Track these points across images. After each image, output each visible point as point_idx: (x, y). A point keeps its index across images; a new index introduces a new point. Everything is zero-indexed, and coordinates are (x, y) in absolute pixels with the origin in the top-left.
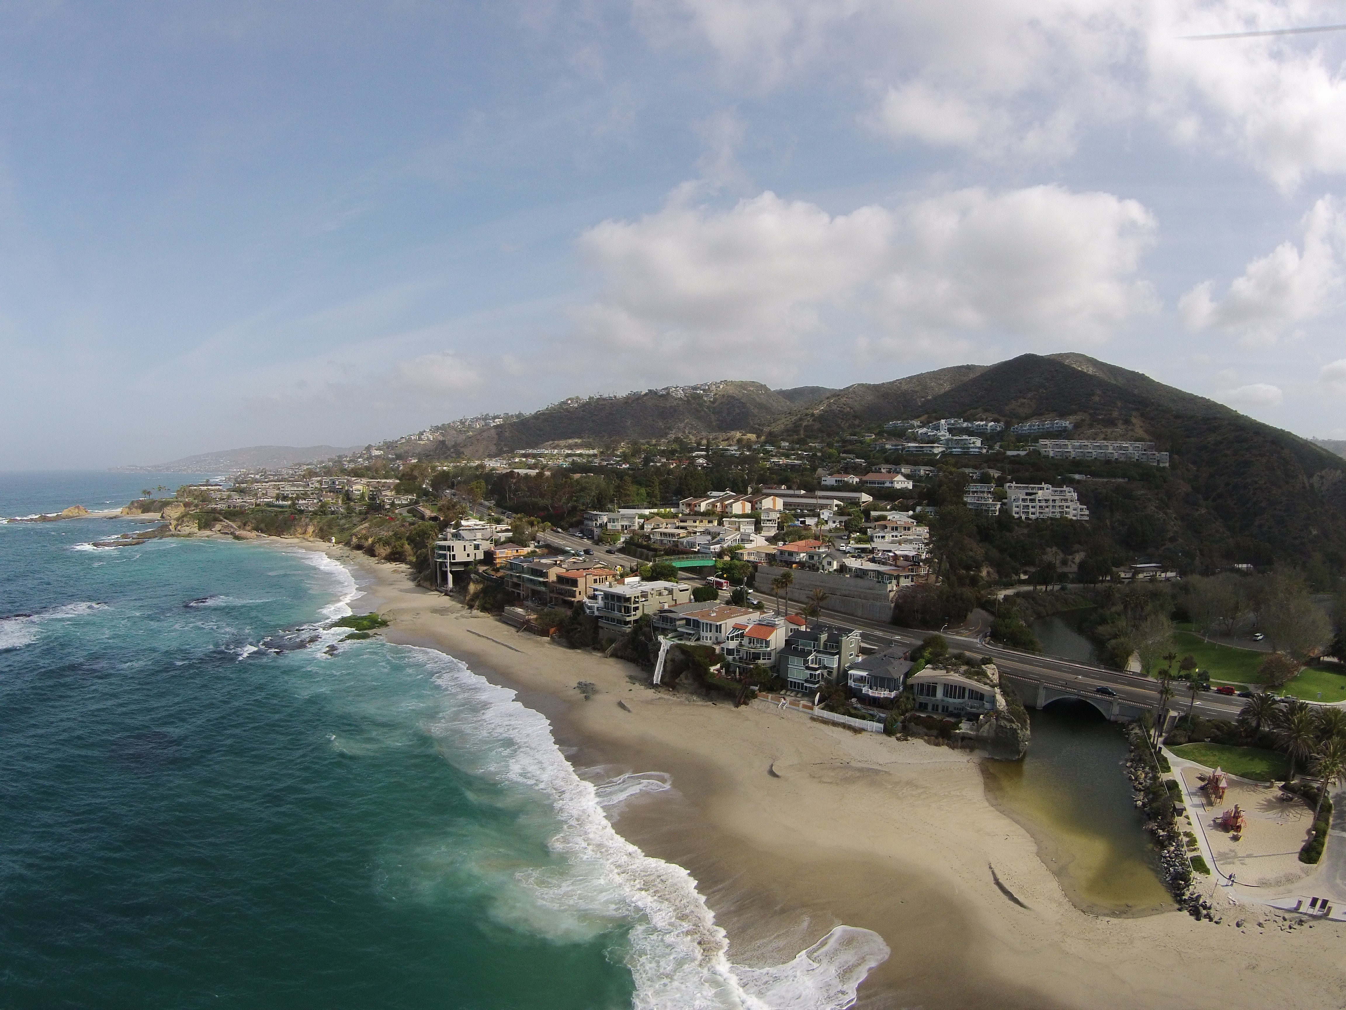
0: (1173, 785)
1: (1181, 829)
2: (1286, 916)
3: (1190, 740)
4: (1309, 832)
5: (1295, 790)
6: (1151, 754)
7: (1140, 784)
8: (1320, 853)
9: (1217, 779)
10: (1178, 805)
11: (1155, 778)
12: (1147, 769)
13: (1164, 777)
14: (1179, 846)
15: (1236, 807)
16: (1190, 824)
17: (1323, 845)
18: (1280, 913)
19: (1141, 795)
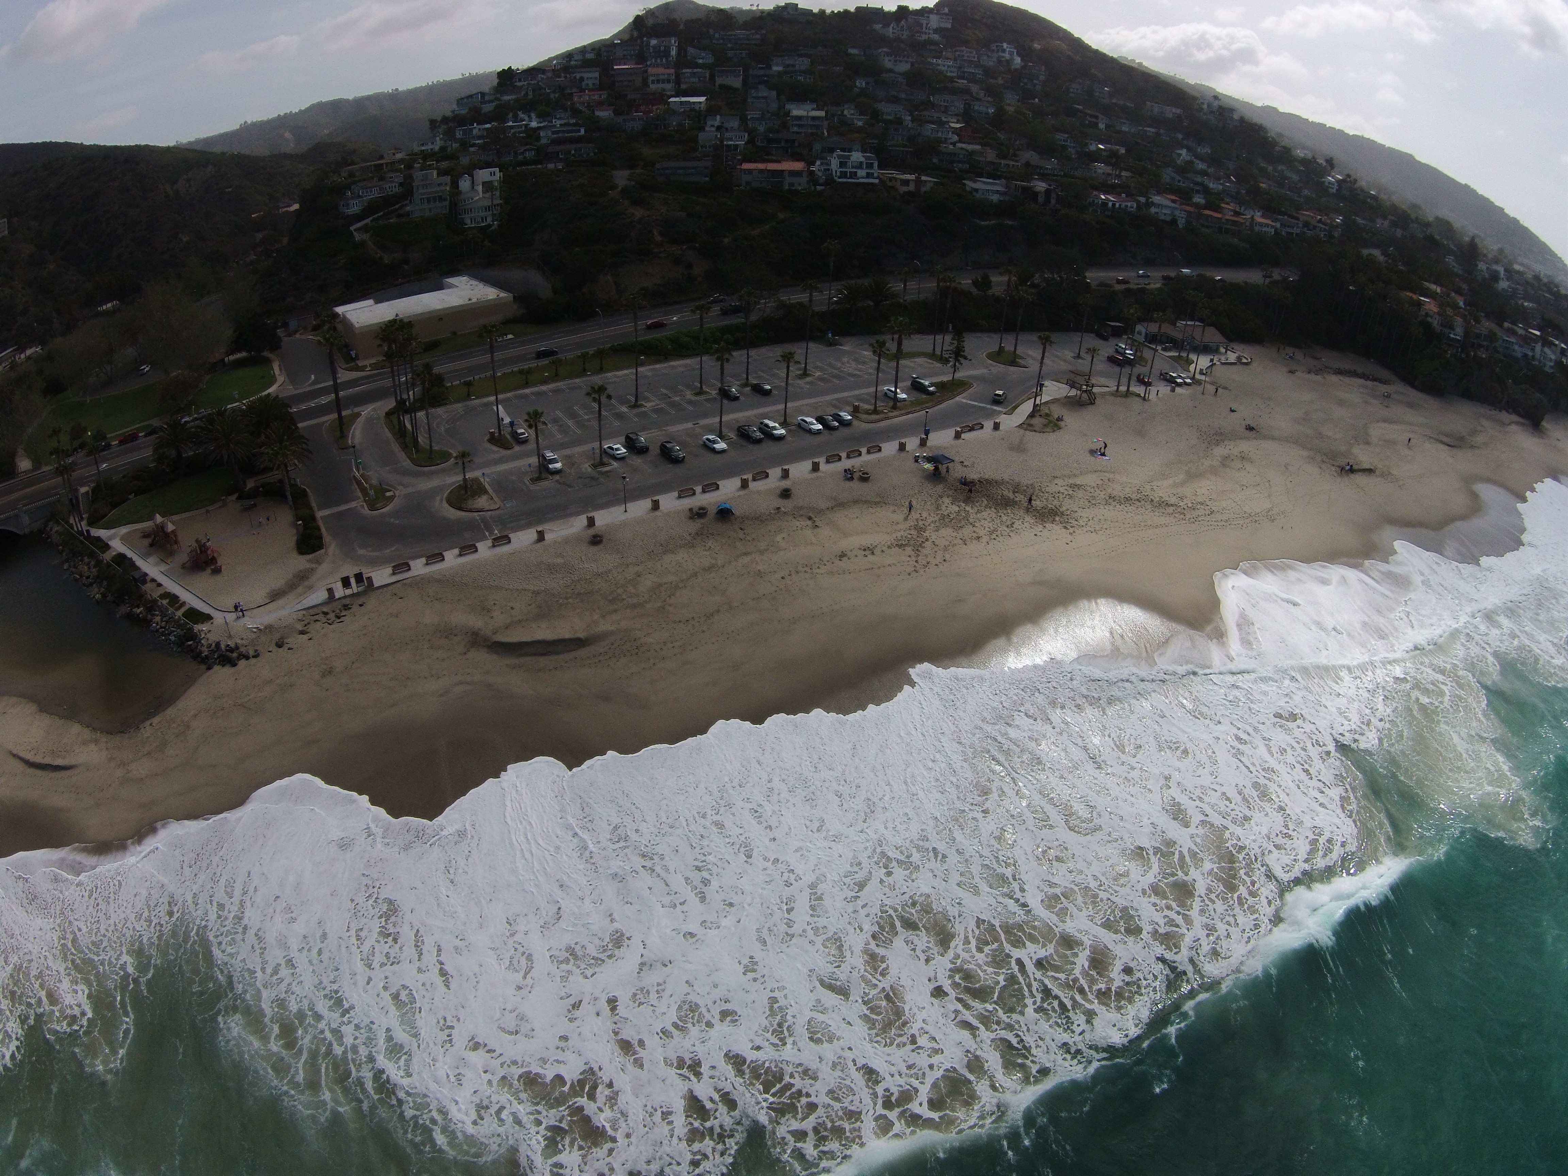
0: (121, 558)
1: (156, 595)
2: (325, 610)
3: (114, 506)
4: (295, 525)
5: (254, 494)
6: (82, 543)
7: (88, 578)
8: (320, 538)
9: (162, 527)
10: (137, 575)
11: (99, 563)
12: (86, 559)
13: (107, 556)
14: (163, 613)
15: (197, 541)
16: (160, 585)
17: (319, 529)
18: (316, 611)
19: (95, 588)
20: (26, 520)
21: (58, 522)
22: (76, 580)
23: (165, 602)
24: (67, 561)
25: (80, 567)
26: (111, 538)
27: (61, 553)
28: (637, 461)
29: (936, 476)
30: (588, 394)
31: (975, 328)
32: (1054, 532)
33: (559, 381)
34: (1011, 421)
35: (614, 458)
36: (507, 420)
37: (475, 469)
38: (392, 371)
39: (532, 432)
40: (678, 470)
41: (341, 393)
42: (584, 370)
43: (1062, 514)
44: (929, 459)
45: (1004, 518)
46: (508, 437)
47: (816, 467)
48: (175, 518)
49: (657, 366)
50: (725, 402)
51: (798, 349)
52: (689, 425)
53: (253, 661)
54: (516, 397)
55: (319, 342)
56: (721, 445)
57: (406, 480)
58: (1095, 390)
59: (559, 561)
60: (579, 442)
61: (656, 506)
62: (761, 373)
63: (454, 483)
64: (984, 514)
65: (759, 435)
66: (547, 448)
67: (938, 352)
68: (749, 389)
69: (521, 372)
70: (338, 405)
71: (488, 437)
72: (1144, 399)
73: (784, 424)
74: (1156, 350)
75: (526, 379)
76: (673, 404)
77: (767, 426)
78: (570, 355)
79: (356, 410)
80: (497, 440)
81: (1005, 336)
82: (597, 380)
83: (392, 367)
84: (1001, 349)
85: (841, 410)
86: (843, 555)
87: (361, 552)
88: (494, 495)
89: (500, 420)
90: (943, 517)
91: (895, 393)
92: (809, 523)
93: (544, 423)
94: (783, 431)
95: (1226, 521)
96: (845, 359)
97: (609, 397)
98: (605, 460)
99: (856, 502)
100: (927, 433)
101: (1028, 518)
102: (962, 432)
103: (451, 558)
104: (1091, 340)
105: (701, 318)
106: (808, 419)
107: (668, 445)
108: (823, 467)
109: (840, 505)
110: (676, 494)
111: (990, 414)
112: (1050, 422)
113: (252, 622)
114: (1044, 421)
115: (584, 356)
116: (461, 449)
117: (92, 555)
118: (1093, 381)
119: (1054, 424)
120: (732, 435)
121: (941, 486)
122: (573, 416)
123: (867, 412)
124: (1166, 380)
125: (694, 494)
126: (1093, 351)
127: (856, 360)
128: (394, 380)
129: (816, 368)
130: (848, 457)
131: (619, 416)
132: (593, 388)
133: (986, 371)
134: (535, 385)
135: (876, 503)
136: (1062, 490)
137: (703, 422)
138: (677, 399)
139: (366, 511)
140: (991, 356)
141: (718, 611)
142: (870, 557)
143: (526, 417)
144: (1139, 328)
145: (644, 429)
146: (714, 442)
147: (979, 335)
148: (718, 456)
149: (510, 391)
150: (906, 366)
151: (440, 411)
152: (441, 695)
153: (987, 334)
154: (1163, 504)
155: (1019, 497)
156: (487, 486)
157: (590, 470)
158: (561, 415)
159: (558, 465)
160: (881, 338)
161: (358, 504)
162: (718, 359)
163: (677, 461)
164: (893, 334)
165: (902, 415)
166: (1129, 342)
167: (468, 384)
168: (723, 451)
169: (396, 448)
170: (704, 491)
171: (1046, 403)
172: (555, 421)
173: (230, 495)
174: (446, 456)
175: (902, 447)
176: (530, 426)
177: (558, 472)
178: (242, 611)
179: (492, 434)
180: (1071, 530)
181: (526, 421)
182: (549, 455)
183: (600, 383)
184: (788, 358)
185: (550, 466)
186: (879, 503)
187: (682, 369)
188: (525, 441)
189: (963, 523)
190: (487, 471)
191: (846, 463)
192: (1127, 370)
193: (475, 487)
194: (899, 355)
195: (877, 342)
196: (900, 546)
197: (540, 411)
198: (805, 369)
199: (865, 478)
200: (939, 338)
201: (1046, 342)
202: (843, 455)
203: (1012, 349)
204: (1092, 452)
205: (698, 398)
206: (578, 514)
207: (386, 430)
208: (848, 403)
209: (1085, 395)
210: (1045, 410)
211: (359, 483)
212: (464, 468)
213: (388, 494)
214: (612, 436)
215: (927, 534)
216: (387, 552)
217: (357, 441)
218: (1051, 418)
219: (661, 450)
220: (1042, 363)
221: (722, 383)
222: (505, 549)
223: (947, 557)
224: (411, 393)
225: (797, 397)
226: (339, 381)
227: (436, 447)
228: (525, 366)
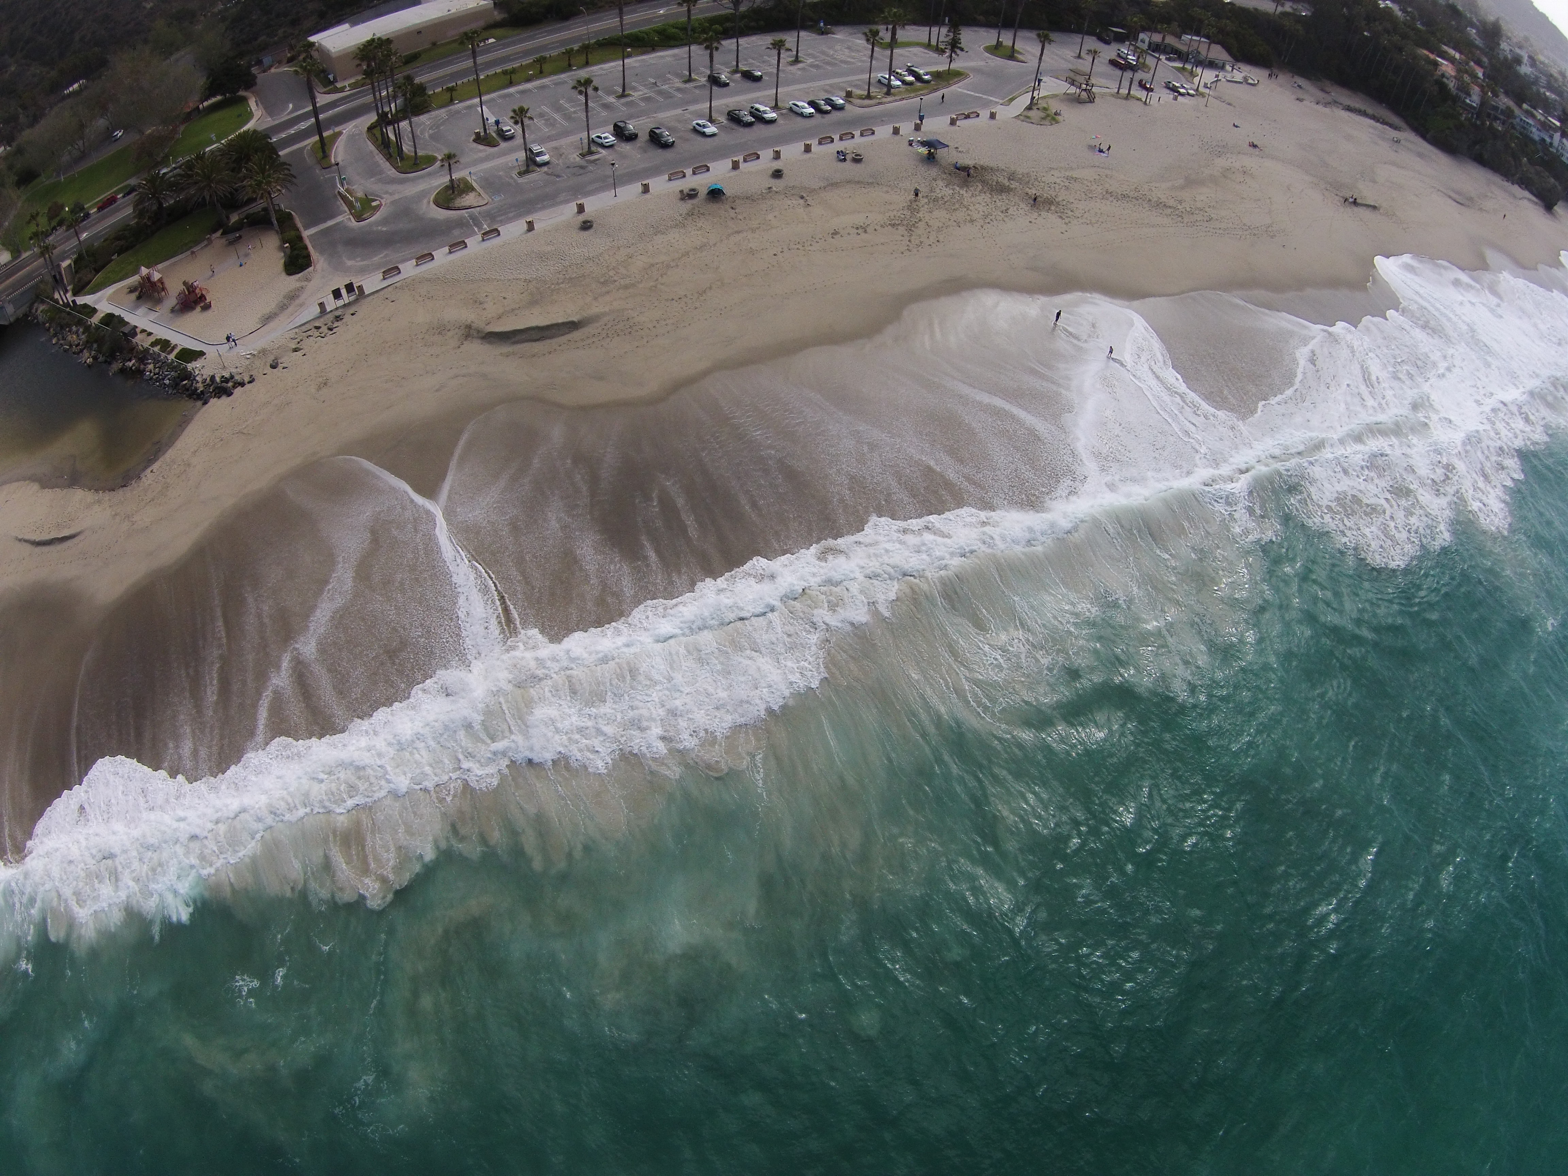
0: (110, 319)
1: (146, 345)
2: (317, 325)
3: (97, 271)
4: (281, 248)
5: (239, 227)
6: (69, 313)
7: (77, 345)
8: (308, 256)
9: (148, 278)
10: (126, 330)
11: (87, 328)
12: (74, 328)
13: (95, 320)
14: (156, 359)
15: (185, 283)
16: (150, 334)
17: (306, 248)
18: (308, 327)
19: (86, 354)
20: (10, 309)
21: (43, 302)
22: (66, 351)
23: (157, 349)
24: (55, 335)
25: (69, 338)
26: (98, 301)
27: (48, 330)
28: (626, 147)
29: (930, 158)
30: (574, 88)
31: (973, 23)
32: (1049, 220)
33: (545, 77)
34: (1008, 112)
35: (603, 146)
36: (492, 120)
37: (462, 169)
38: (373, 88)
39: (518, 128)
40: (668, 154)
41: (321, 116)
42: (570, 65)
43: (1058, 203)
44: (924, 144)
45: (999, 204)
46: (494, 135)
47: (808, 149)
48: (160, 266)
49: (644, 57)
50: (715, 88)
51: (789, 38)
52: (679, 111)
53: (248, 386)
54: (500, 97)
55: (296, 71)
56: (711, 129)
57: (391, 188)
58: (1094, 90)
59: (549, 248)
60: (566, 133)
61: (646, 189)
62: (751, 61)
63: (440, 186)
64: (978, 198)
65: (750, 119)
66: (534, 142)
67: (934, 42)
68: (739, 75)
69: (505, 73)
70: (319, 128)
71: (474, 137)
72: (1145, 103)
73: (776, 108)
74: (1159, 59)
75: (510, 78)
76: (660, 93)
77: (757, 110)
78: (554, 53)
79: (337, 130)
80: (482, 139)
81: (1002, 32)
82: (583, 74)
83: (372, 84)
84: (999, 45)
85: (833, 95)
86: (835, 233)
87: (350, 263)
88: (482, 192)
89: (484, 121)
90: (936, 200)
91: (889, 80)
92: (802, 201)
93: (531, 118)
94: (774, 115)
95: (1225, 230)
96: (838, 47)
97: (596, 89)
98: (594, 148)
99: (849, 182)
100: (921, 118)
101: (1022, 205)
102: (957, 119)
103: (441, 255)
104: (1091, 43)
105: (689, 11)
106: (800, 104)
107: (657, 131)
108: (815, 148)
109: (834, 185)
110: (666, 177)
111: (986, 104)
112: (1048, 116)
113: (243, 350)
114: (1042, 115)
115: (569, 53)
116: (446, 151)
117: (80, 322)
118: (1093, 81)
119: (1052, 118)
120: (723, 119)
121: (935, 169)
122: (558, 109)
123: (861, 97)
124: (1169, 88)
125: (684, 176)
126: (1094, 53)
127: (849, 48)
128: (374, 95)
129: (808, 55)
130: (841, 139)
131: (606, 106)
132: (579, 82)
133: (982, 63)
134: (519, 84)
135: (868, 184)
136: (1058, 181)
137: (692, 108)
138: (663, 87)
139: (353, 223)
140: (989, 49)
141: (710, 288)
142: (863, 236)
143: (512, 114)
144: (1142, 36)
145: (631, 117)
146: (704, 126)
147: (976, 29)
148: (709, 139)
149: (494, 91)
150: (902, 55)
151: (423, 118)
152: (437, 391)
153: (984, 29)
154: (1159, 205)
155: (1014, 184)
156: (475, 185)
157: (578, 159)
158: (545, 109)
159: (546, 158)
160: (874, 27)
161: (345, 218)
162: (707, 48)
163: (666, 146)
164: (887, 23)
165: (896, 101)
166: (1132, 48)
167: (451, 90)
168: (714, 135)
169: (380, 159)
170: (694, 173)
171: (1044, 98)
172: (541, 115)
173: (215, 231)
174: (431, 160)
175: (896, 131)
176: (516, 123)
177: (546, 164)
178: (234, 340)
179: (478, 134)
180: (1067, 220)
181: (512, 118)
182: (536, 148)
183: (587, 76)
184: (778, 46)
185: (538, 159)
186: (872, 183)
187: (668, 59)
188: (512, 138)
189: (957, 206)
190: (473, 170)
191: (838, 145)
192: (1128, 74)
193: (462, 186)
194: (893, 44)
195: (871, 31)
196: (893, 225)
197: (526, 108)
198: (797, 56)
199: (857, 160)
200: (935, 30)
201: (1044, 40)
202: (836, 137)
203: (1011, 45)
204: (1092, 148)
205: (687, 85)
206: (567, 201)
207: (369, 143)
208: (841, 89)
209: (1084, 94)
210: (1042, 104)
211: (344, 198)
212: (450, 169)
213: (374, 204)
214: (598, 126)
215: (920, 215)
216: (376, 259)
217: (339, 160)
218: (1048, 112)
219: (650, 136)
220: (1040, 59)
221: (712, 71)
222: (495, 242)
223: (941, 238)
224: (393, 105)
225: (789, 83)
226: (318, 105)
227: (420, 153)
228: (508, 67)
